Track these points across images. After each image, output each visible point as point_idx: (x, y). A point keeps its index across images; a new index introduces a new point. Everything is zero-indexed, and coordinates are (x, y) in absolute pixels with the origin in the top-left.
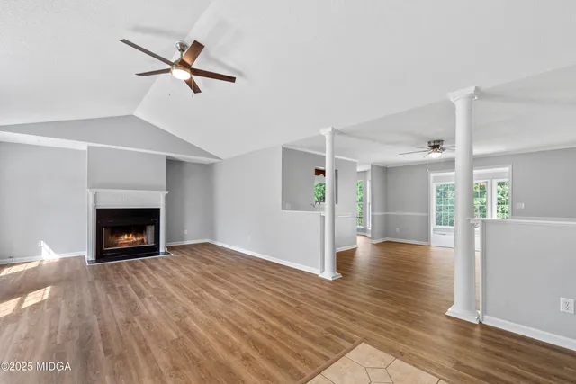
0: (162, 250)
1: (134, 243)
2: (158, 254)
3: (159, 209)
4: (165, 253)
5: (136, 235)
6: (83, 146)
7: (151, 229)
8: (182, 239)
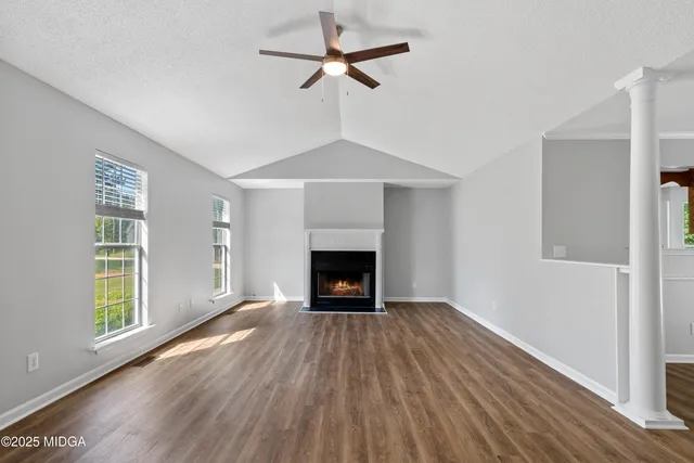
0: (378, 306)
1: (349, 292)
2: (374, 310)
3: (374, 253)
4: (382, 310)
5: (351, 283)
6: (299, 184)
7: (366, 278)
8: (410, 294)
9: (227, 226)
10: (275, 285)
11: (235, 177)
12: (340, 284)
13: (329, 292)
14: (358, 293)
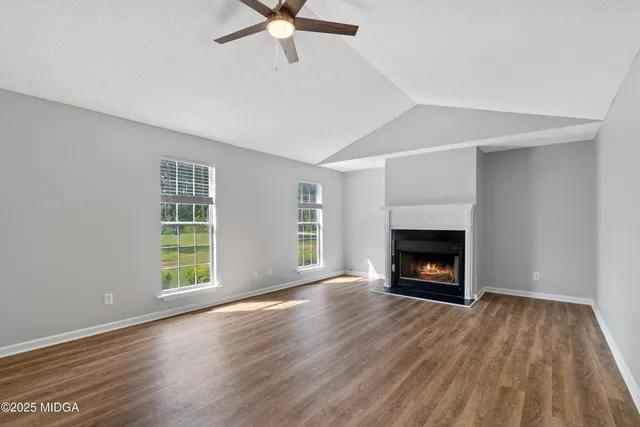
0: (467, 297)
2: (462, 301)
3: (464, 233)
6: (379, 162)
7: (457, 259)
9: (319, 206)
10: (369, 262)
11: (324, 162)
12: (428, 267)
13: (416, 274)
14: (449, 278)
